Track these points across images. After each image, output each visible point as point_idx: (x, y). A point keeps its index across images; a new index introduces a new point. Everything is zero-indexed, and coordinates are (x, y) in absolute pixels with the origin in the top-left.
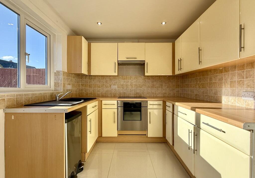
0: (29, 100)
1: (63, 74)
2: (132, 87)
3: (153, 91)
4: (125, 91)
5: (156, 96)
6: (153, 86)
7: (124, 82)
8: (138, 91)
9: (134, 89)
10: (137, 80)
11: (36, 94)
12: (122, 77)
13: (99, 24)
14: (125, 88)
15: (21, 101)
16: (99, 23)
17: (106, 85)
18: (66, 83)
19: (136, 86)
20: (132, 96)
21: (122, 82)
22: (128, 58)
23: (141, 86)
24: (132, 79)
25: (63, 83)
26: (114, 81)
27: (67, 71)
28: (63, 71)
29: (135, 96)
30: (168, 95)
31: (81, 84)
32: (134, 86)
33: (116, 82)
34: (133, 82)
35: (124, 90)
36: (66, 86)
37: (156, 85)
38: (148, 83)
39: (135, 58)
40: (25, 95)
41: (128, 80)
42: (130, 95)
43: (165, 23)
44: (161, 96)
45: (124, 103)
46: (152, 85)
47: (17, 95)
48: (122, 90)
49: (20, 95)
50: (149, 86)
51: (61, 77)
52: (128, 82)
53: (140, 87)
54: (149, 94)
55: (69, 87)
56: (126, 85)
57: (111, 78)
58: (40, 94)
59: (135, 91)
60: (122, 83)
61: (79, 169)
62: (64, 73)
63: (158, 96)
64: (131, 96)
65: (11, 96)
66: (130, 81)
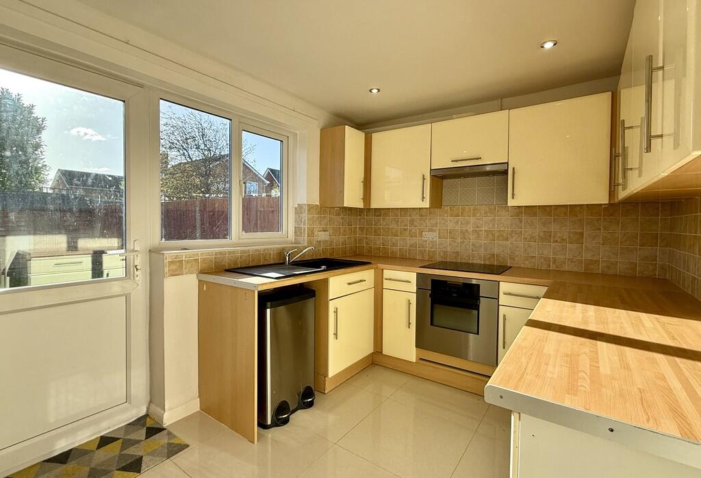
0: (235, 263)
1: (309, 210)
2: (478, 237)
3: (545, 252)
4: (458, 249)
5: (557, 267)
6: (547, 237)
7: (457, 223)
8: (496, 251)
9: (485, 244)
10: (494, 219)
11: (249, 251)
12: (451, 209)
13: (375, 91)
14: (459, 240)
15: (223, 263)
16: (373, 91)
17: (410, 231)
18: (317, 226)
19: (490, 236)
20: (479, 262)
21: (451, 223)
22: (457, 161)
23: (505, 235)
24: (479, 214)
25: (308, 229)
26: (431, 221)
27: (318, 204)
28: (309, 205)
29: (487, 263)
30: (606, 270)
31: (360, 228)
32: (483, 234)
33: (435, 222)
34: (481, 222)
35: (456, 244)
36: (316, 233)
37: (559, 235)
38: (530, 225)
39: (477, 159)
40: (230, 253)
41: (467, 218)
42: (473, 260)
43: (552, 44)
44: (575, 269)
45: (433, 281)
46: (542, 234)
47: (216, 254)
48: (450, 244)
49: (221, 253)
50: (532, 237)
51: (305, 216)
52: (468, 223)
53: (501, 238)
54: (533, 260)
55: (323, 236)
56: (461, 230)
57: (424, 214)
58: (257, 250)
59: (486, 249)
60: (450, 226)
61: (304, 403)
62: (310, 207)
63: (566, 268)
64: (475, 262)
65: (208, 254)
66: (472, 220)
